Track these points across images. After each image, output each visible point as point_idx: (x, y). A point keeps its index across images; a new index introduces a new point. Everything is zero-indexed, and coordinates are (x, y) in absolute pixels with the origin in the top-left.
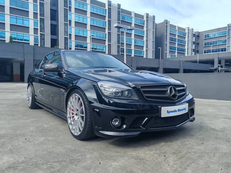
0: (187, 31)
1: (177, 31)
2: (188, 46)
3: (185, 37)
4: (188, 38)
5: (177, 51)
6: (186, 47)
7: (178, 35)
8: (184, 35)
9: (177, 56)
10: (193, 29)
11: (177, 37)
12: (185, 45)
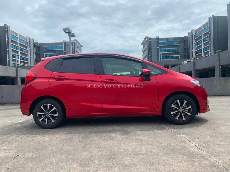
0: (28, 41)
1: (19, 39)
2: (30, 55)
3: (26, 46)
4: (30, 48)
5: (20, 60)
6: (29, 57)
7: (20, 44)
8: (26, 44)
9: (20, 66)
10: (33, 39)
11: (19, 46)
12: (27, 54)
